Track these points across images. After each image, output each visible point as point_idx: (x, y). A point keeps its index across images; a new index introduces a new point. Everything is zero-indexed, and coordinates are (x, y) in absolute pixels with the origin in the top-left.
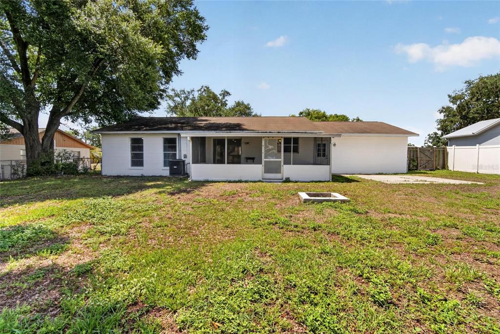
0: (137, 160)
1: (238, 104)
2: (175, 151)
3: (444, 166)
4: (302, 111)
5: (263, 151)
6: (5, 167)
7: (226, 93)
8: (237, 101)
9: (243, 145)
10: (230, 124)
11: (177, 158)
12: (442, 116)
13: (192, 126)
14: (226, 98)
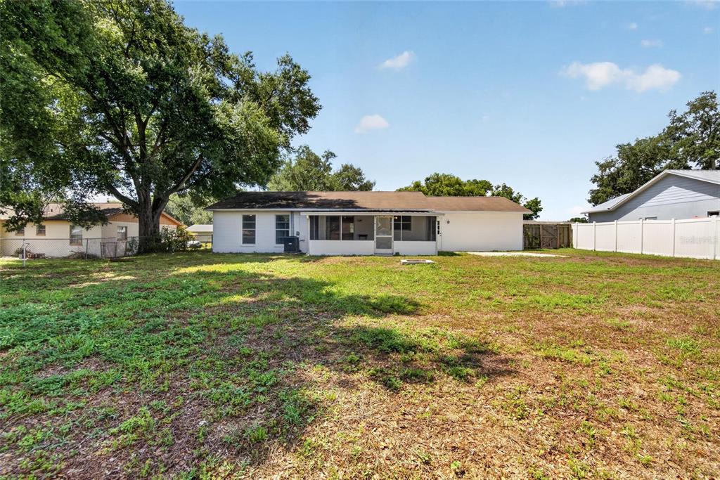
0: (249, 238)
1: (346, 168)
2: (288, 228)
3: (569, 245)
4: (429, 176)
5: (375, 228)
6: (107, 245)
7: (330, 155)
8: (344, 164)
9: (356, 222)
10: (342, 200)
11: (290, 235)
12: (595, 187)
13: (304, 203)
14: (330, 160)
